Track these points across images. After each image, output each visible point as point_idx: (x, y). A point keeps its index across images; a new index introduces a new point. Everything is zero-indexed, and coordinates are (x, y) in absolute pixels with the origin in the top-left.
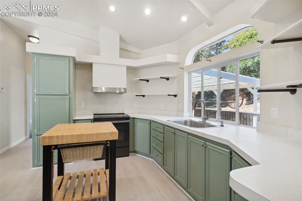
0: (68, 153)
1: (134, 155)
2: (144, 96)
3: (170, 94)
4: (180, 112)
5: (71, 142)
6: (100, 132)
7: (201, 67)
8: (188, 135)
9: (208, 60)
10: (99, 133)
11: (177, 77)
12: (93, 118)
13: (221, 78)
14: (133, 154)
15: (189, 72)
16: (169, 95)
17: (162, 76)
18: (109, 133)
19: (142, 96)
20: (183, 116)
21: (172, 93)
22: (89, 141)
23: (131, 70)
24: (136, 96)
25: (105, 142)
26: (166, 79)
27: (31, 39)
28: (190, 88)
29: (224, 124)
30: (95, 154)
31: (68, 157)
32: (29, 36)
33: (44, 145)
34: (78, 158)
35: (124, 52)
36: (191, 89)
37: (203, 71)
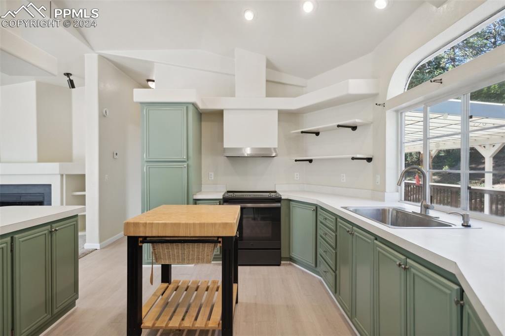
0: (161, 250)
1: (290, 264)
2: (311, 161)
3: (355, 156)
4: (379, 191)
5: (164, 235)
6: (206, 222)
7: (421, 98)
8: (376, 239)
9: (434, 81)
10: (204, 224)
11: (372, 123)
12: (222, 198)
13: (471, 117)
14: (289, 262)
15: (397, 111)
16: (353, 159)
17: (340, 123)
18: (220, 224)
19: (308, 162)
20: (383, 200)
21: (359, 154)
22: (189, 235)
23: (286, 116)
24: (296, 161)
25: (216, 239)
26: (350, 129)
27: (150, 84)
28: (400, 143)
29: (471, 222)
30: (200, 257)
31: (162, 257)
32: (148, 80)
33: (129, 235)
34: (176, 261)
35: (274, 86)
36: (401, 147)
37: (427, 106)
